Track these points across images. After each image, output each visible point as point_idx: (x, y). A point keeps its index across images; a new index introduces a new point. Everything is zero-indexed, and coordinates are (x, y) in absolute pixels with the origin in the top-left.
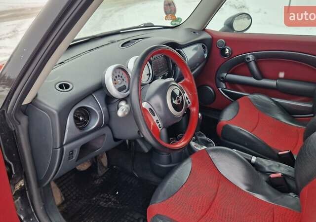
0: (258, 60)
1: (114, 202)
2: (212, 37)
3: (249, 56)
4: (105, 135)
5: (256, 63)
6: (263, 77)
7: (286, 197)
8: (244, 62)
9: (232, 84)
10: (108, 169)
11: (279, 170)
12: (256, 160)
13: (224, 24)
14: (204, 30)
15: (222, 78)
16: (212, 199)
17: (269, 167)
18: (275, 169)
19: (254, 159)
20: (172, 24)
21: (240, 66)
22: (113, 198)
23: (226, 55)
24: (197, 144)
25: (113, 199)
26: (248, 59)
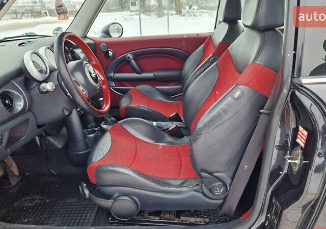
0: (136, 57)
1: (40, 199)
2: (95, 42)
3: (128, 56)
4: (28, 120)
5: (135, 60)
6: (143, 71)
7: (183, 139)
8: (126, 61)
9: (120, 81)
10: (20, 178)
11: (172, 125)
12: (157, 124)
13: (102, 32)
14: (86, 37)
15: (111, 77)
16: (134, 152)
17: (166, 126)
18: (169, 125)
19: (155, 124)
20: (54, 33)
21: (124, 65)
22: (37, 196)
23: (110, 57)
24: (108, 126)
25: (38, 198)
26: (129, 57)
